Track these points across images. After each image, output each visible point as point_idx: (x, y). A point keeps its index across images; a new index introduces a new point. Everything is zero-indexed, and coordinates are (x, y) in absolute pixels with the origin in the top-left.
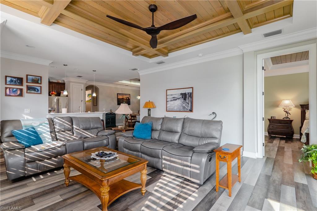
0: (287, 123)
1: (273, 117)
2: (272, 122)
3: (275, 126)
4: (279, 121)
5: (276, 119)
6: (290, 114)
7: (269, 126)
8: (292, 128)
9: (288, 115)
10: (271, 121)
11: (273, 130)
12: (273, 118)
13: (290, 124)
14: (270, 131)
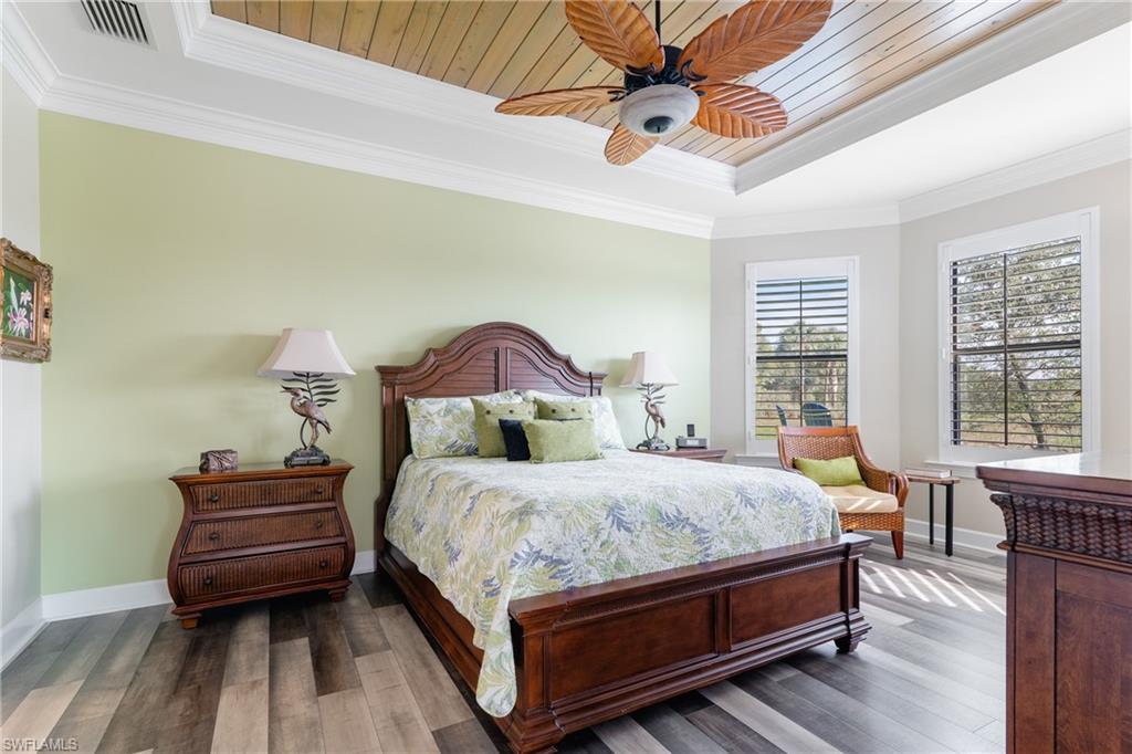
0: (315, 495)
1: (219, 455)
2: (211, 500)
3: (229, 526)
4: (262, 486)
5: (241, 470)
6: (328, 429)
7: (185, 535)
8: (341, 528)
9: (316, 436)
10: (200, 490)
11: (213, 569)
12: (214, 465)
13: (333, 500)
14: (190, 576)
